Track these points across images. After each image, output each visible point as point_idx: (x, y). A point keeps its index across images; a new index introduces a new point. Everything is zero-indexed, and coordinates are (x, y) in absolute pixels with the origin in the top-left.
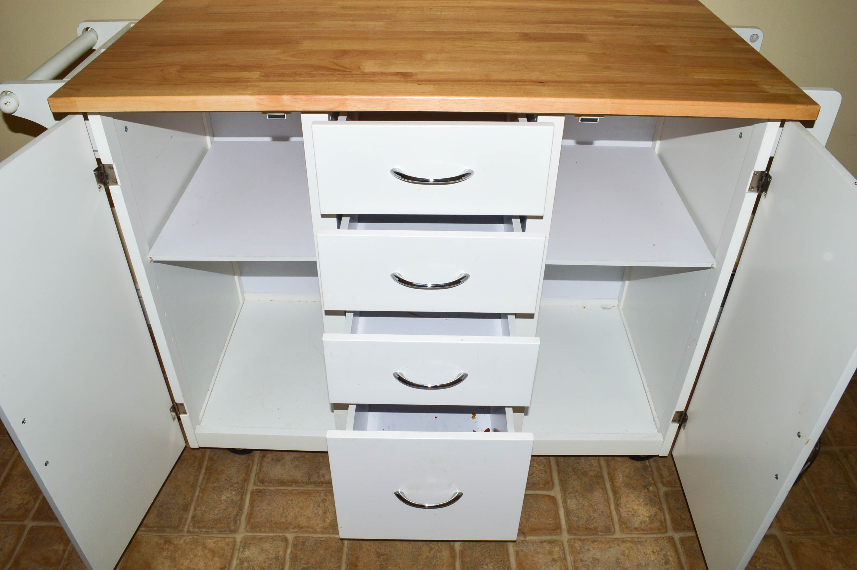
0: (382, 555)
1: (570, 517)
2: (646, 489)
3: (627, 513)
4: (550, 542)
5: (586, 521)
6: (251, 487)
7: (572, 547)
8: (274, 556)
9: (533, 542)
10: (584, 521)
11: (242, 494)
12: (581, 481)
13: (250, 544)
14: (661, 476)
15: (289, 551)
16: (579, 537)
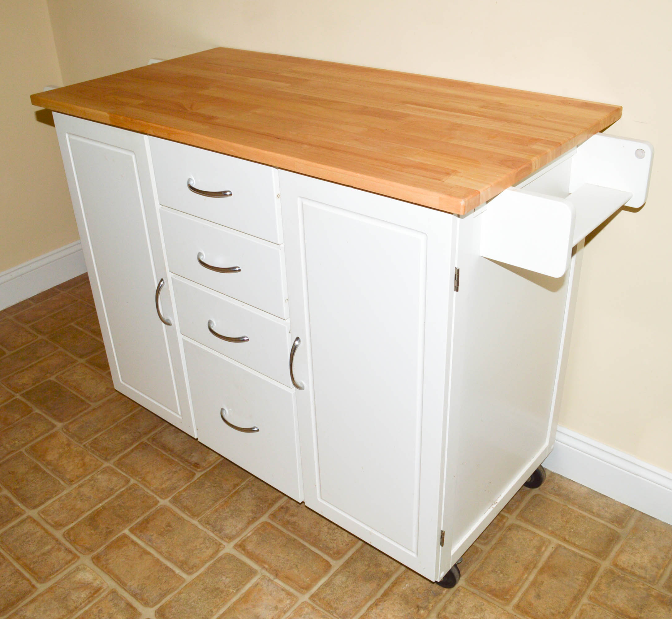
0: (170, 526)
1: (325, 587)
2: (417, 609)
3: (376, 615)
4: (289, 594)
5: (335, 599)
6: (144, 440)
7: (301, 608)
8: (112, 487)
9: (276, 585)
10: (333, 598)
11: (134, 440)
12: (368, 569)
13: (107, 472)
14: (444, 608)
15: (123, 489)
16: (314, 605)
